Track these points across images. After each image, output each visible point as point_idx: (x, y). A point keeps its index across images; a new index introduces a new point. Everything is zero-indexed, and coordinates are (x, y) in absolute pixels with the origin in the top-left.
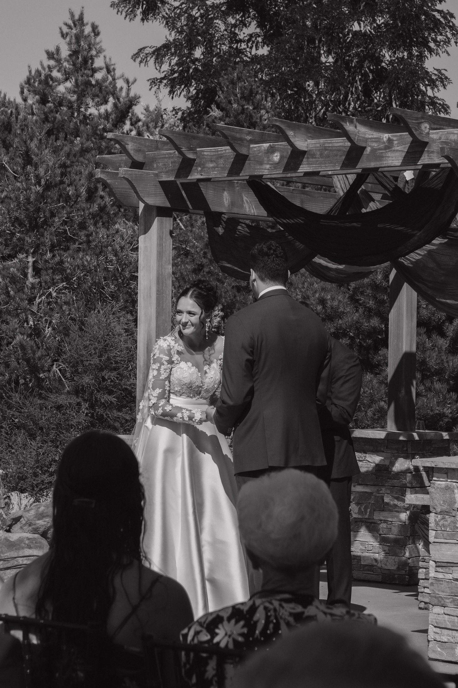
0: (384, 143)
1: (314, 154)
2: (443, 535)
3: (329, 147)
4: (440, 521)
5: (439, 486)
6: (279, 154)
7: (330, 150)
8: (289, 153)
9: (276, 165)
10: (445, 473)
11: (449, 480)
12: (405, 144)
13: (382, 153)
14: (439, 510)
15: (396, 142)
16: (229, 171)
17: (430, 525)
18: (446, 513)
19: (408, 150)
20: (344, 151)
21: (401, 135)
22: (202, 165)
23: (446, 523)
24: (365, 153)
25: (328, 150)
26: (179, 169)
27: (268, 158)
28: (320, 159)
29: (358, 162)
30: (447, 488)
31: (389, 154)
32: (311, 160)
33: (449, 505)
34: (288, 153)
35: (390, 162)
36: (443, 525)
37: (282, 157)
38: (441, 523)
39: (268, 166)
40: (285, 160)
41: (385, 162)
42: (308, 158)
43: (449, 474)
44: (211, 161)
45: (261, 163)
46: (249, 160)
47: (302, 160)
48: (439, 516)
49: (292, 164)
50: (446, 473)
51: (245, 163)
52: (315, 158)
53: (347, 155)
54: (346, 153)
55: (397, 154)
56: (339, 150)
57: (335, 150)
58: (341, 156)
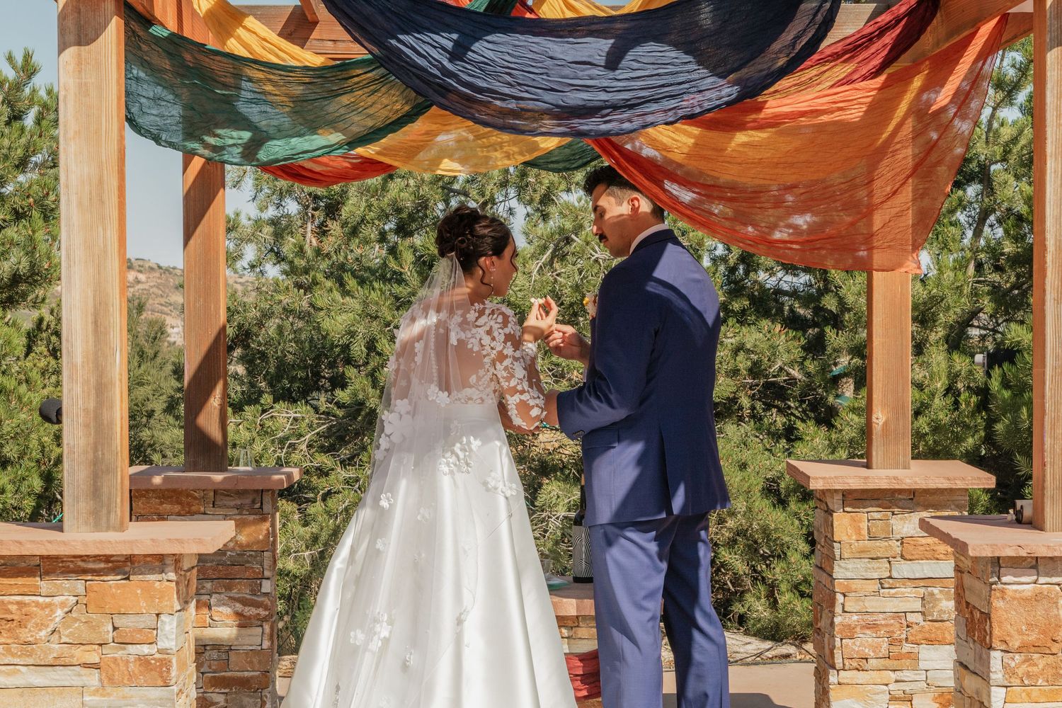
2: (1029, 695)
4: (1018, 666)
5: (1018, 595)
10: (1032, 567)
11: (1042, 580)
14: (1015, 643)
17: (993, 676)
18: (1033, 649)
23: (1035, 669)
30: (1038, 597)
33: (1044, 632)
36: (1028, 675)
38: (1020, 671)
43: (1041, 568)
48: (1017, 657)
50: (1035, 567)
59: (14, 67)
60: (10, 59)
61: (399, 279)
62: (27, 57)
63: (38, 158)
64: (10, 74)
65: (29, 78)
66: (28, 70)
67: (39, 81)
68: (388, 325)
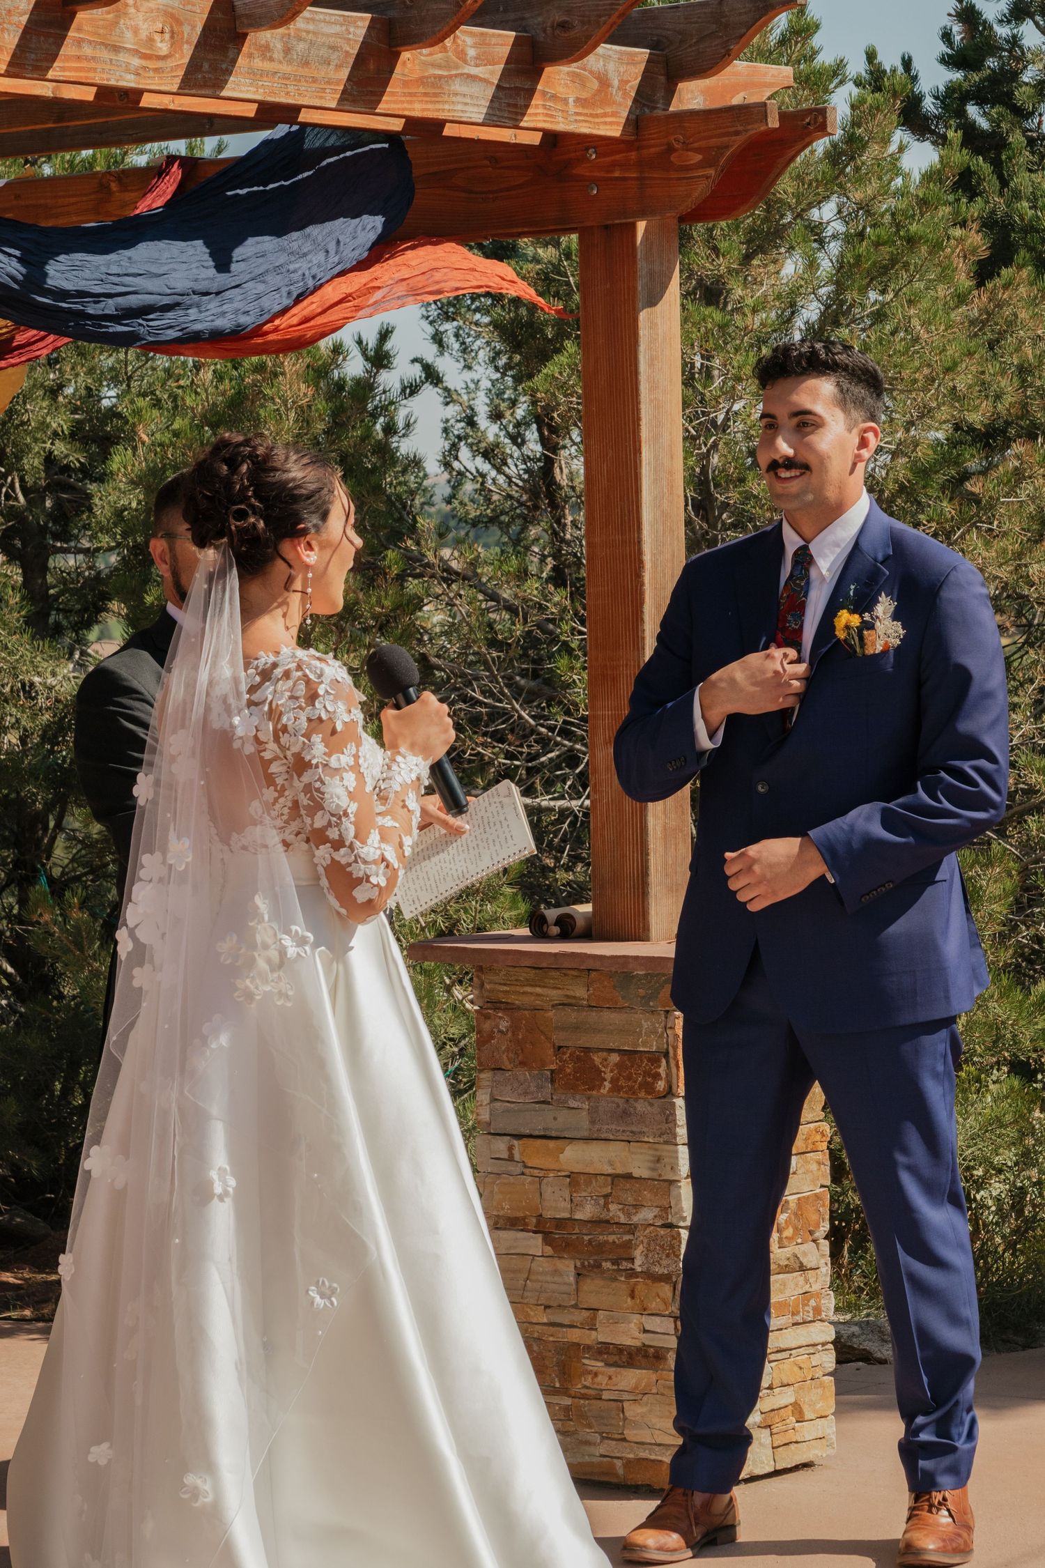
3: (308, 32)
6: (167, 29)
7: (312, 43)
8: (199, 29)
12: (494, 64)
13: (440, 77)
15: (471, 52)
16: (14, 55)
19: (500, 80)
20: (347, 52)
21: (482, 34)
25: (304, 40)
28: (286, 68)
29: (382, 94)
31: (457, 86)
32: (258, 63)
34: (194, 27)
35: (459, 107)
39: (136, 62)
40: (188, 51)
41: (447, 107)
42: (250, 56)
45: (116, 49)
46: (79, 30)
47: (234, 61)
49: (206, 66)
51: (64, 37)
52: (271, 59)
53: (353, 68)
54: (351, 61)
56: (334, 48)
57: (324, 44)
58: (339, 67)
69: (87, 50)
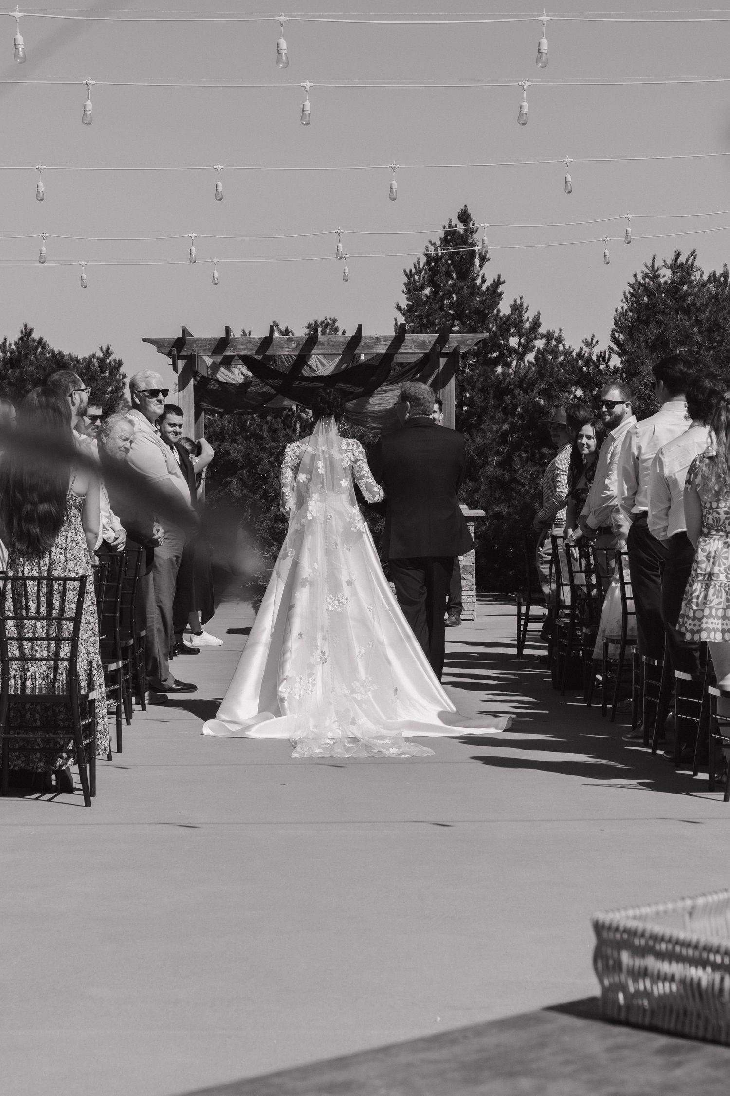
0: (374, 339)
1: (323, 344)
9: (293, 349)
12: (389, 341)
13: (372, 345)
15: (382, 340)
16: (257, 351)
19: (391, 344)
20: (345, 343)
21: (385, 336)
22: (235, 347)
24: (360, 345)
25: (333, 342)
26: (215, 349)
27: (287, 344)
28: (328, 347)
31: (378, 346)
32: (320, 347)
35: (378, 350)
37: (298, 345)
39: (288, 349)
40: (301, 347)
41: (374, 350)
42: (318, 346)
44: (242, 345)
45: (283, 348)
46: (273, 345)
47: (314, 347)
49: (306, 349)
51: (269, 347)
53: (347, 345)
55: (383, 347)
56: (341, 342)
57: (338, 342)
58: (343, 346)
59: (103, 352)
60: (101, 349)
61: (262, 438)
62: (108, 348)
63: (110, 389)
64: (101, 355)
65: (109, 357)
66: (108, 352)
67: (112, 358)
68: (257, 457)
69: (275, 349)
